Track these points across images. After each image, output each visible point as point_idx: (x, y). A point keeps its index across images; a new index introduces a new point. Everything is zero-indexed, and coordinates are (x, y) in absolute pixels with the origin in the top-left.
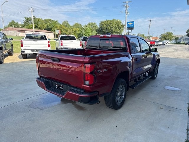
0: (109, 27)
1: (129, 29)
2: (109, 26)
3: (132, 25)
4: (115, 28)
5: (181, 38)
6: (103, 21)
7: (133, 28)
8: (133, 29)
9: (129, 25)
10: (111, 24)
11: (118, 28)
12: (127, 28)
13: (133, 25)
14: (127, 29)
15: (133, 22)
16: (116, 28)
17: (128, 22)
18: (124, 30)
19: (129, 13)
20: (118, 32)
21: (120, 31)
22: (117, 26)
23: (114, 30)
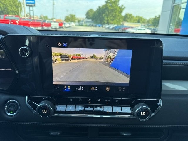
5: (83, 21)
7: (35, 4)
11: (14, 7)
12: (26, 4)
14: (27, 6)
16: (11, 5)
18: (23, 9)
20: (16, 12)
21: (18, 10)
22: (12, 3)
23: (9, 8)
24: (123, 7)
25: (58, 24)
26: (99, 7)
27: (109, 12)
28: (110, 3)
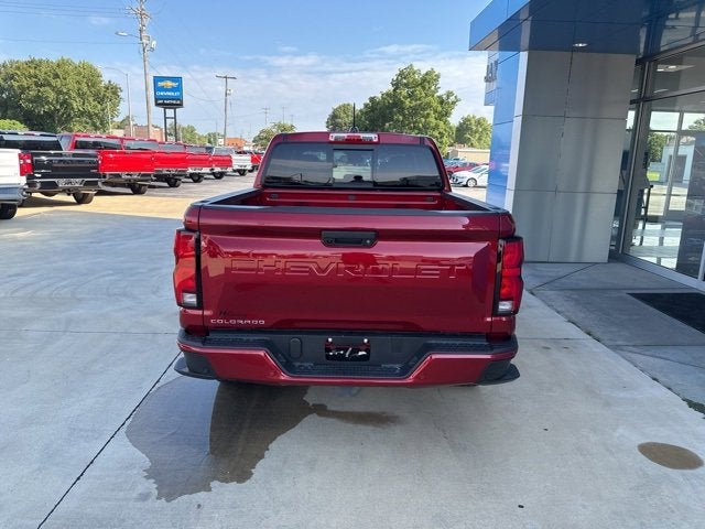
0: (47, 88)
1: (166, 106)
2: (49, 85)
3: (173, 89)
4: (79, 95)
6: (12, 63)
7: (182, 101)
8: (181, 105)
9: (163, 89)
10: (56, 76)
12: (156, 100)
13: (179, 89)
14: (157, 105)
15: (178, 80)
16: (81, 95)
17: (157, 79)
19: (154, 43)
20: (96, 115)
21: (103, 110)
22: (85, 89)
23: (76, 105)
24: (452, 98)
25: (248, 157)
26: (372, 99)
27: (404, 116)
28: (406, 85)
